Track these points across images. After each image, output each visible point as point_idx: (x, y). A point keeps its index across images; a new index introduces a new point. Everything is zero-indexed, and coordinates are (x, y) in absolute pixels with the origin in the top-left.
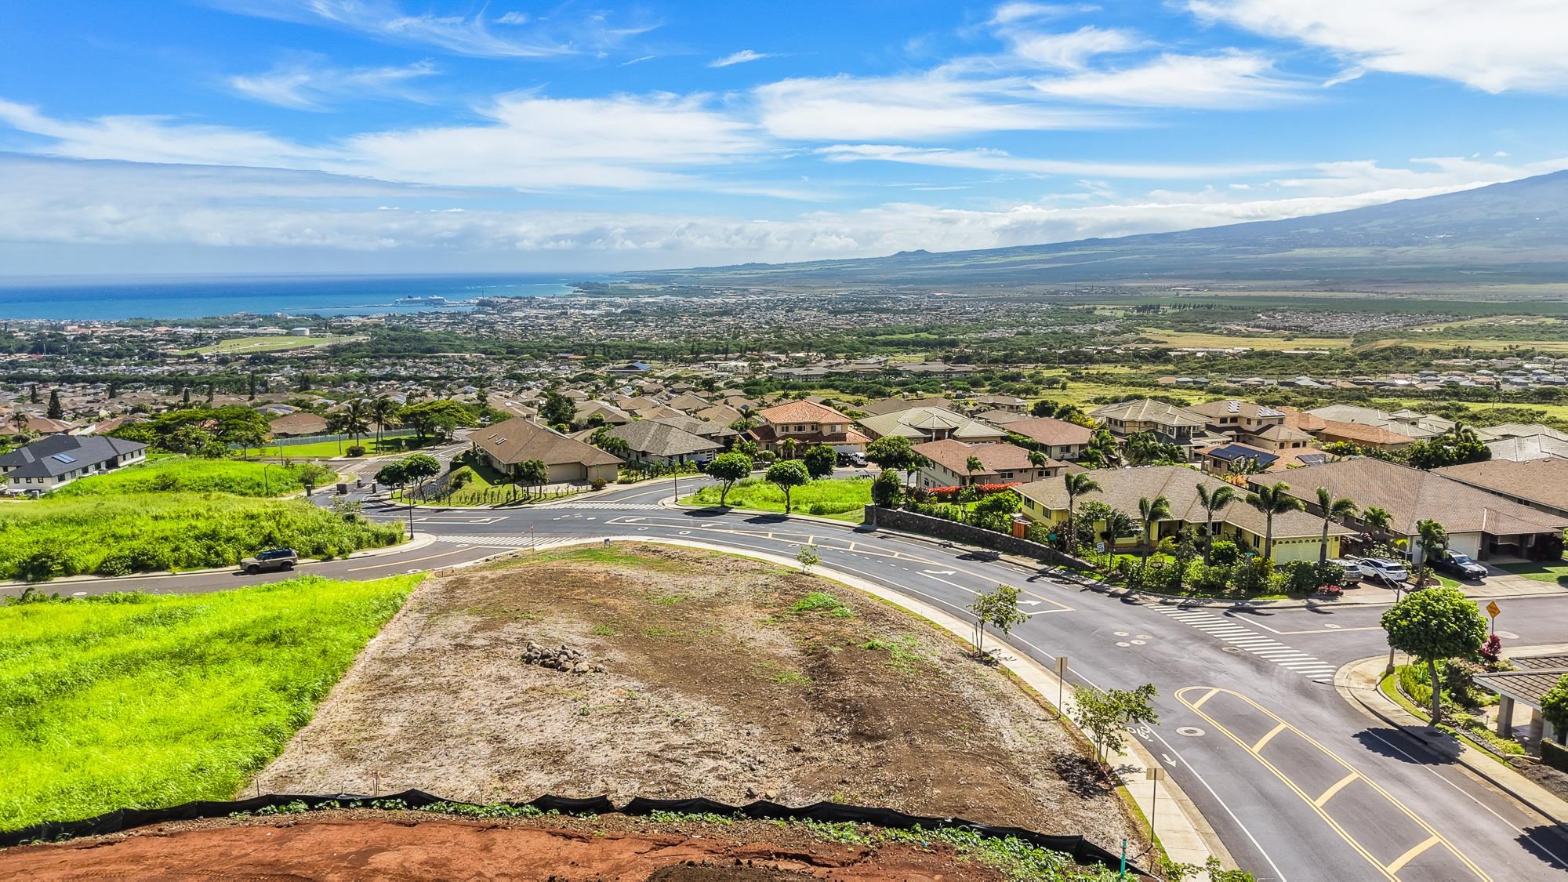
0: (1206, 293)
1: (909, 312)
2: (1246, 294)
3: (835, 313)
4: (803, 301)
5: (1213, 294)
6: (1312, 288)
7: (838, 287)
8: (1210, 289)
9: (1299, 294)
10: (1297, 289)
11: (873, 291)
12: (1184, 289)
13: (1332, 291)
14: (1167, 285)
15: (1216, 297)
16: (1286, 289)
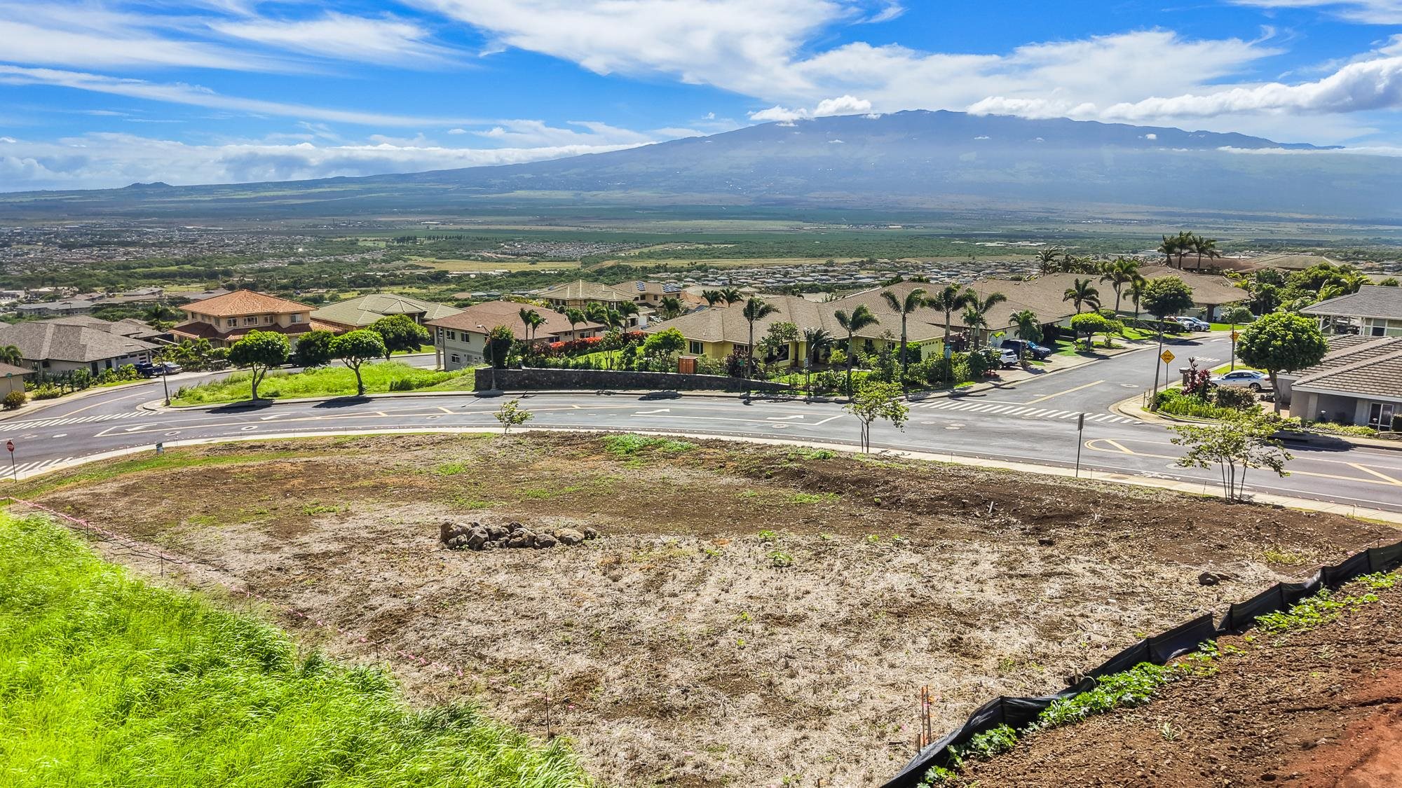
0: (451, 226)
1: (160, 245)
2: (486, 227)
3: (69, 247)
4: (20, 234)
5: (458, 227)
6: (536, 222)
7: (64, 219)
8: (455, 223)
9: (527, 228)
10: (524, 223)
11: (110, 224)
12: (433, 223)
13: (550, 225)
14: (417, 219)
15: (462, 230)
16: (515, 223)
